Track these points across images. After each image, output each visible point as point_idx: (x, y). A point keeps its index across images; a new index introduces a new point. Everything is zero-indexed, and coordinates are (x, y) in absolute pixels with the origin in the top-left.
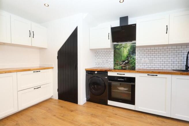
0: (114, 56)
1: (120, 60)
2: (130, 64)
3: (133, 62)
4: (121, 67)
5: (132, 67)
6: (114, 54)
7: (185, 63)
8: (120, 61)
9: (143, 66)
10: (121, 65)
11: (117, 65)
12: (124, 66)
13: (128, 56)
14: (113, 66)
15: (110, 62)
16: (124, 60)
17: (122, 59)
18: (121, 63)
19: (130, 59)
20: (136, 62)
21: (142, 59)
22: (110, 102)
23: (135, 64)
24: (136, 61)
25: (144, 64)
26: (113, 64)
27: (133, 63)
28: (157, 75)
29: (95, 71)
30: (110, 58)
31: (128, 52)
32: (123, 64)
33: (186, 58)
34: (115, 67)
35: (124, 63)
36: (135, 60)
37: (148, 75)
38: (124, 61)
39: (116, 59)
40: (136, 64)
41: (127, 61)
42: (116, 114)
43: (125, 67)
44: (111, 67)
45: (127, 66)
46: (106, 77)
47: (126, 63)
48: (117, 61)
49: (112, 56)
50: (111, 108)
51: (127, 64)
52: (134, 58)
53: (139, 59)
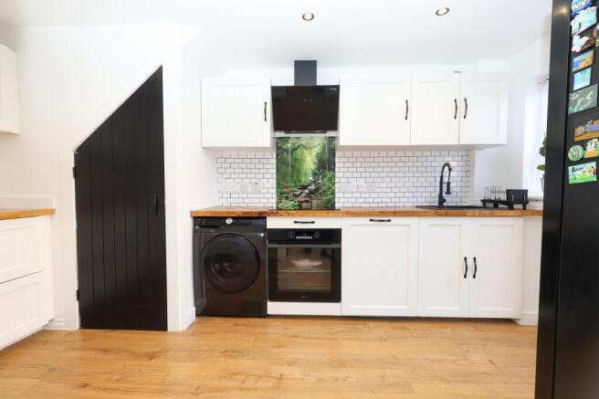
0: (277, 171)
1: (295, 182)
2: (321, 194)
3: (330, 188)
4: (297, 204)
5: (328, 203)
6: (277, 164)
8: (296, 186)
9: (354, 200)
10: (298, 199)
11: (287, 198)
12: (306, 201)
13: (317, 172)
14: (275, 201)
15: (266, 191)
16: (306, 184)
17: (300, 181)
18: (297, 193)
19: (320, 181)
20: (337, 190)
21: (350, 180)
22: (274, 307)
23: (333, 193)
24: (337, 185)
25: (355, 195)
26: (275, 196)
27: (330, 192)
28: (389, 221)
29: (226, 218)
30: (266, 176)
31: (316, 161)
32: (304, 194)
34: (280, 205)
35: (307, 191)
36: (334, 184)
37: (371, 220)
38: (305, 187)
39: (283, 179)
40: (337, 195)
41: (312, 187)
42: (296, 336)
43: (309, 204)
44: (270, 205)
45: (314, 202)
46: (262, 235)
47: (311, 192)
48: (287, 187)
49: (271, 171)
50: (278, 322)
51: (313, 196)
52: (332, 179)
53: (342, 180)
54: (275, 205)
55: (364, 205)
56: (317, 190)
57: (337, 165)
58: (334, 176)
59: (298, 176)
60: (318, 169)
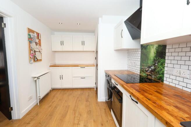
1: (146, 64)
2: (156, 73)
3: (161, 70)
4: (146, 75)
6: (141, 54)
8: (146, 66)
10: (147, 73)
11: (143, 71)
12: (150, 75)
13: (155, 59)
14: (139, 71)
15: (137, 66)
16: (150, 65)
17: (148, 64)
18: (147, 70)
19: (156, 65)
20: (165, 72)
21: (175, 66)
23: (163, 74)
24: (166, 69)
25: (178, 78)
27: (161, 72)
28: (137, 103)
30: (138, 60)
31: (156, 52)
32: (149, 71)
34: (141, 74)
36: (164, 68)
37: (130, 96)
38: (150, 67)
39: (143, 62)
40: (165, 75)
41: (153, 68)
45: (153, 76)
47: (152, 71)
48: (143, 66)
49: (139, 57)
51: (153, 73)
52: (163, 64)
53: (170, 65)
55: (185, 89)
56: (155, 69)
57: (167, 54)
58: (164, 62)
59: (147, 61)
60: (156, 57)
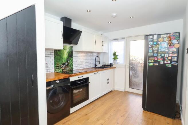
0: (54, 58)
1: (61, 62)
2: (69, 66)
3: (72, 64)
4: (62, 70)
5: (71, 69)
6: (54, 55)
7: (94, 63)
8: (61, 64)
10: (62, 68)
11: (58, 68)
12: (65, 69)
13: (68, 58)
14: (54, 70)
15: (50, 66)
16: (65, 63)
17: (63, 62)
18: (62, 66)
19: (69, 61)
20: (73, 64)
21: (77, 61)
22: (72, 110)
23: (73, 66)
25: (78, 66)
26: (54, 68)
27: (72, 65)
30: (50, 60)
31: (68, 54)
32: (64, 67)
33: (95, 60)
34: (56, 71)
35: (65, 65)
36: (73, 62)
37: (94, 73)
38: (64, 64)
39: (57, 61)
41: (66, 64)
43: (66, 70)
44: (52, 72)
45: (67, 69)
48: (58, 64)
49: (52, 58)
51: (67, 67)
52: (72, 61)
53: (75, 61)
54: (54, 72)
56: (68, 65)
57: (73, 56)
58: (73, 60)
59: (62, 60)
60: (68, 57)
